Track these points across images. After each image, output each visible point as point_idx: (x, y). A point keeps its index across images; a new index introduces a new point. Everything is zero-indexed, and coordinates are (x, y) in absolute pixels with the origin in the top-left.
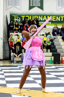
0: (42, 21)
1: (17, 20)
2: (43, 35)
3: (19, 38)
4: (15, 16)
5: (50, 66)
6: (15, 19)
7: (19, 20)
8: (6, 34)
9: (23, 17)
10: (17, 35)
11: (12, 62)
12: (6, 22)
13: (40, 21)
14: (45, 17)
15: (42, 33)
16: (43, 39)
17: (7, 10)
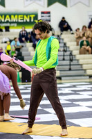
0: (4, 23)
13: (1, 22)
14: (8, 16)
16: (6, 48)
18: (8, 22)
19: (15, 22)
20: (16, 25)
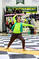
0: (24, 10)
1: (10, 10)
2: (24, 18)
3: (11, 20)
4: (9, 8)
5: (28, 35)
6: (9, 10)
7: (11, 10)
8: (4, 18)
9: (13, 8)
10: (10, 18)
11: (7, 33)
12: (4, 11)
13: (23, 10)
14: (25, 8)
15: (24, 17)
16: (24, 21)
17: (4, 4)
18: (25, 10)
19: (28, 10)
20: (28, 11)
